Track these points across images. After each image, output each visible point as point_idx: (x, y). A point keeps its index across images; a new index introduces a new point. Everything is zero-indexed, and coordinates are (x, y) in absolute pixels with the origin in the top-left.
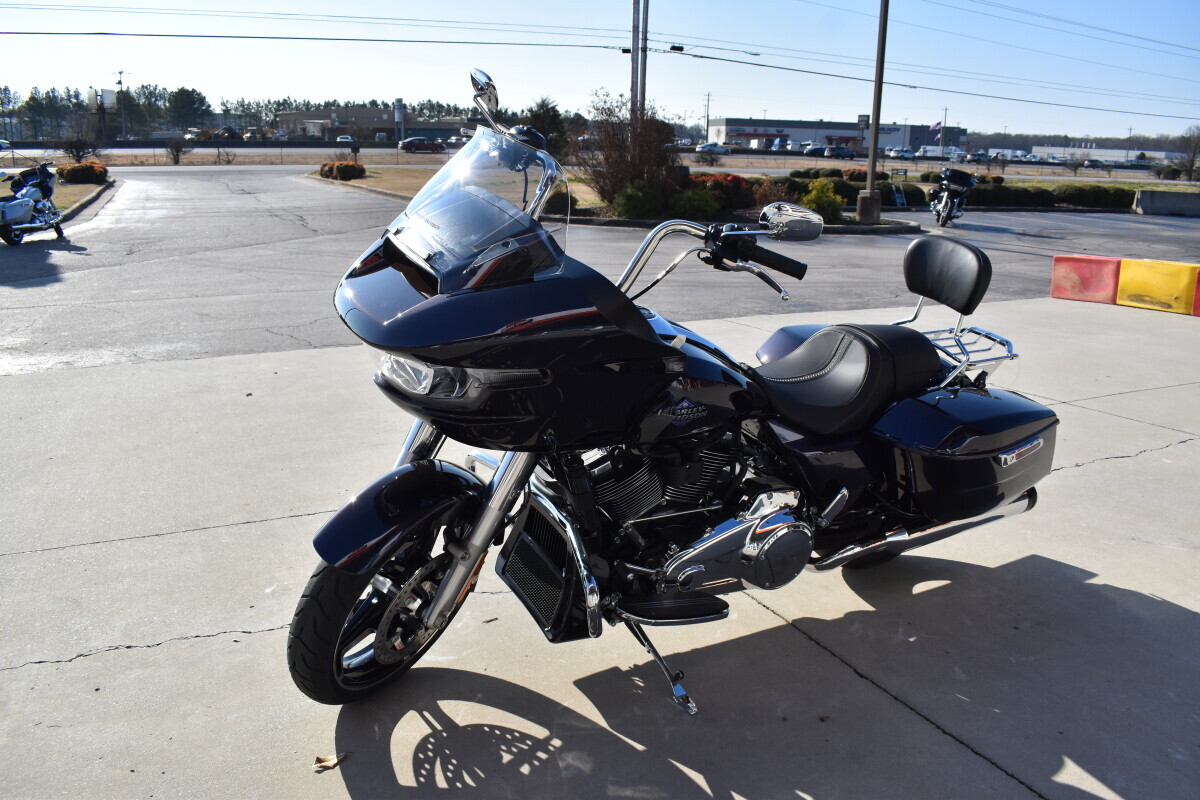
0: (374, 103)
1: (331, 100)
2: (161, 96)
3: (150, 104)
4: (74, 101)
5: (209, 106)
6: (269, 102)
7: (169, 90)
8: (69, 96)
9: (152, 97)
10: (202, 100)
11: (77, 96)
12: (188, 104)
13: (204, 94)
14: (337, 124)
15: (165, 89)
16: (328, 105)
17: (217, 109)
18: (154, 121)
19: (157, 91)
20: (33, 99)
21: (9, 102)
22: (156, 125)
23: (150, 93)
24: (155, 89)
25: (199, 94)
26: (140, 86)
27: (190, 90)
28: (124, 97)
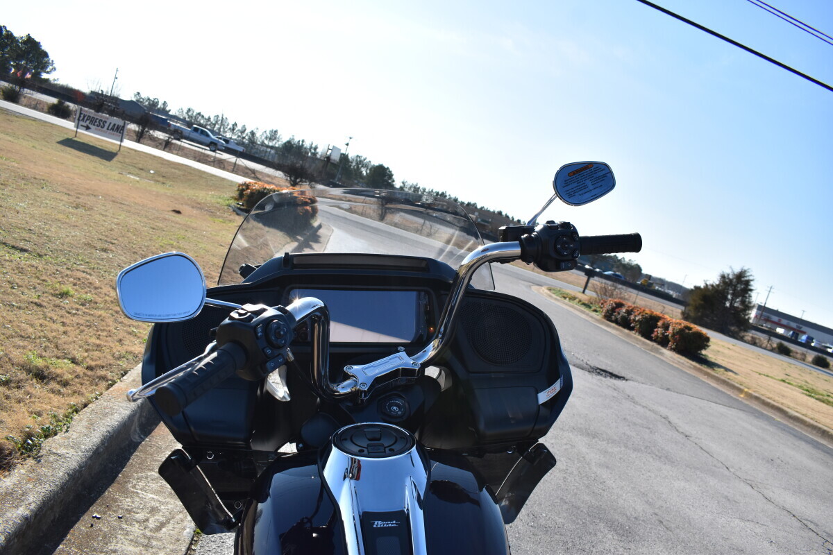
0: (500, 213)
1: (472, 203)
2: (366, 166)
3: (358, 167)
4: (313, 151)
5: (394, 181)
6: (432, 191)
7: (372, 163)
8: (311, 147)
9: (360, 164)
10: (391, 176)
11: (315, 149)
12: (381, 176)
13: (393, 173)
14: (479, 220)
15: (370, 162)
16: (469, 204)
17: (398, 184)
18: (356, 179)
19: (365, 161)
20: (289, 142)
21: (275, 139)
22: (356, 181)
23: (360, 161)
24: (365, 160)
25: (390, 172)
26: (356, 155)
27: (386, 167)
28: (344, 158)
